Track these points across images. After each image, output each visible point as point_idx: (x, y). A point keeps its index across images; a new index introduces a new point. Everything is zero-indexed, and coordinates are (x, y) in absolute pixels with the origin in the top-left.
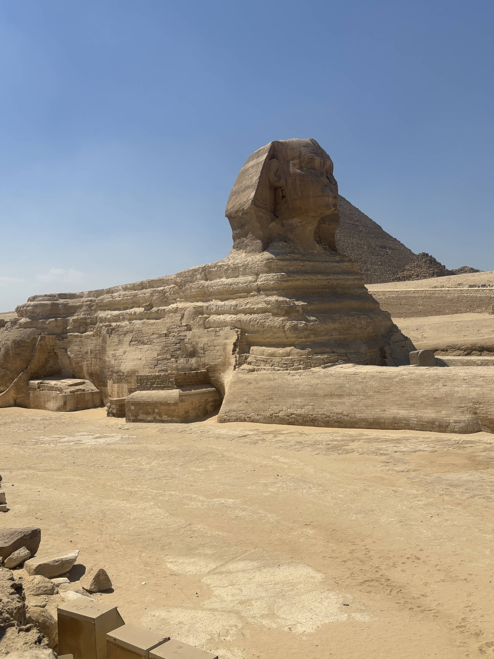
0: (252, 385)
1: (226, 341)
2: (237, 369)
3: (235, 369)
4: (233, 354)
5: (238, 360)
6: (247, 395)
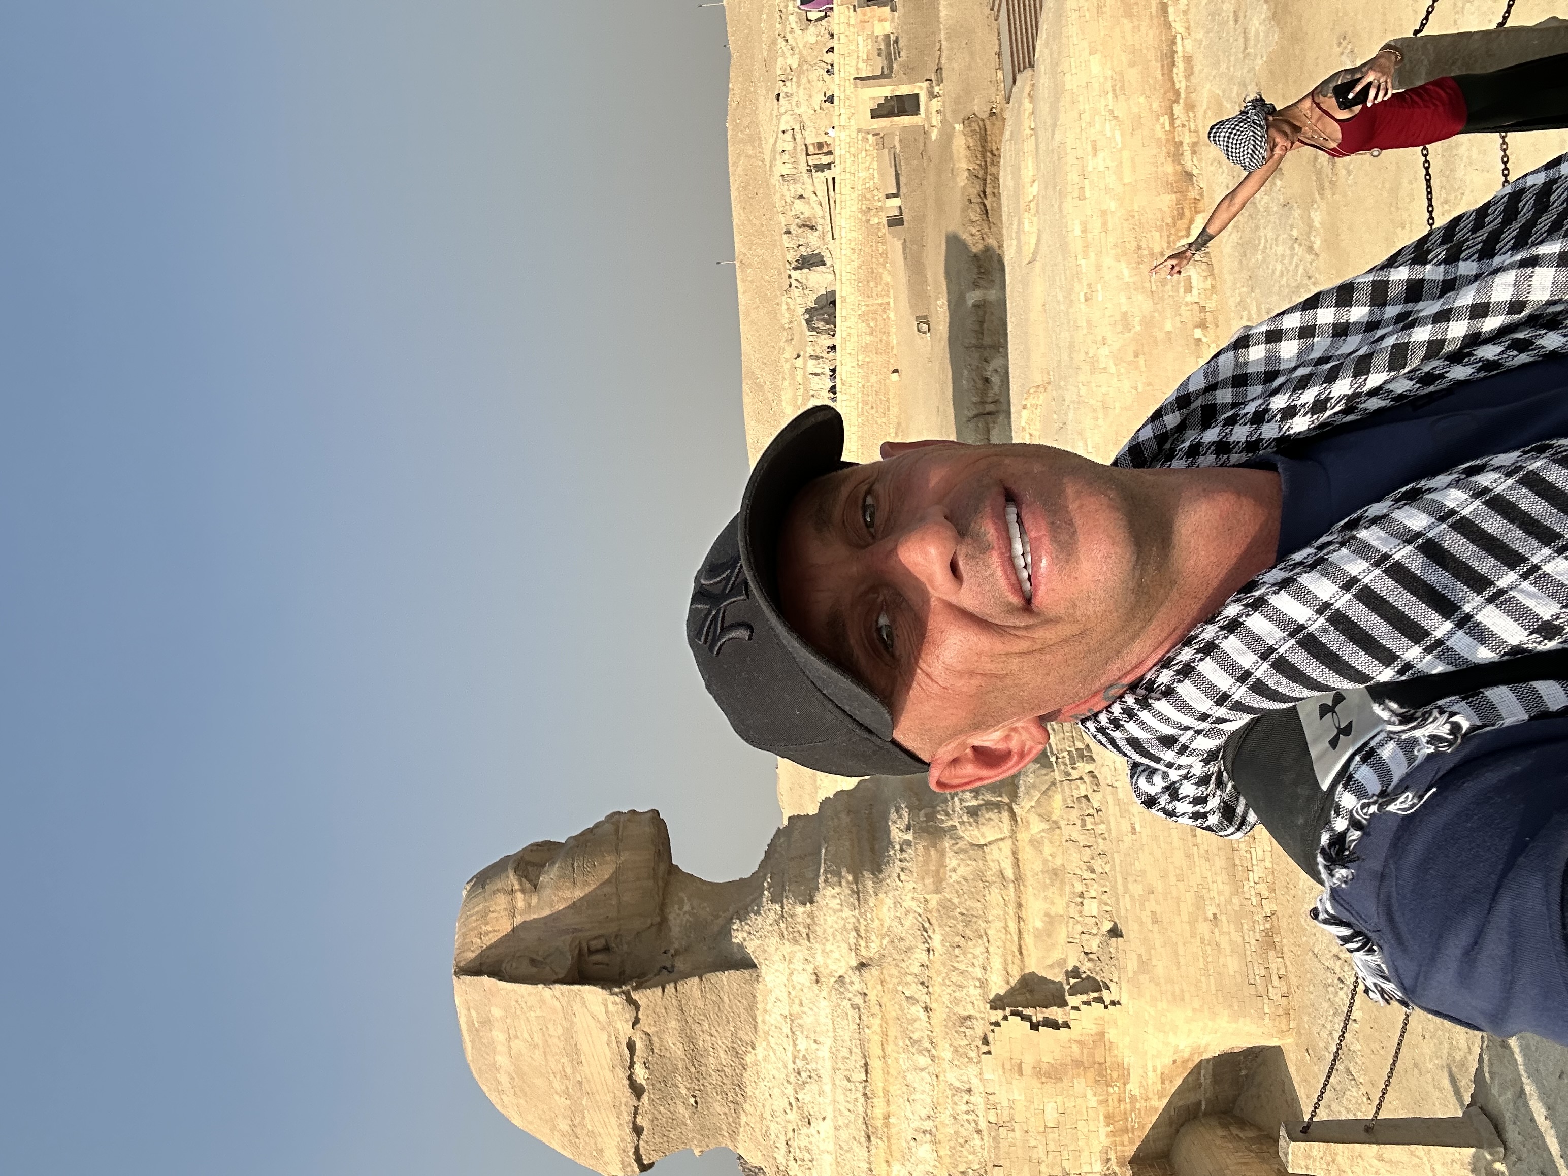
0: (1158, 912)
2: (1114, 990)
3: (1113, 1003)
5: (1084, 998)
6: (1193, 922)
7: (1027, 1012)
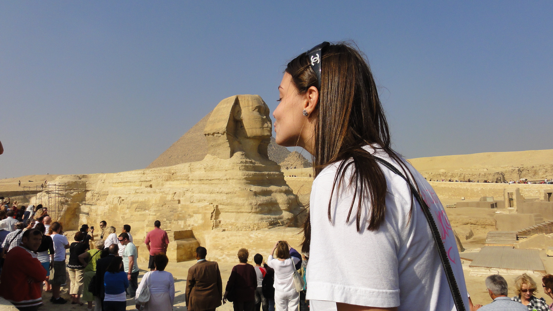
0: (225, 239)
1: (206, 211)
2: (214, 229)
3: (213, 229)
4: (211, 219)
5: (214, 223)
7: (214, 212)
